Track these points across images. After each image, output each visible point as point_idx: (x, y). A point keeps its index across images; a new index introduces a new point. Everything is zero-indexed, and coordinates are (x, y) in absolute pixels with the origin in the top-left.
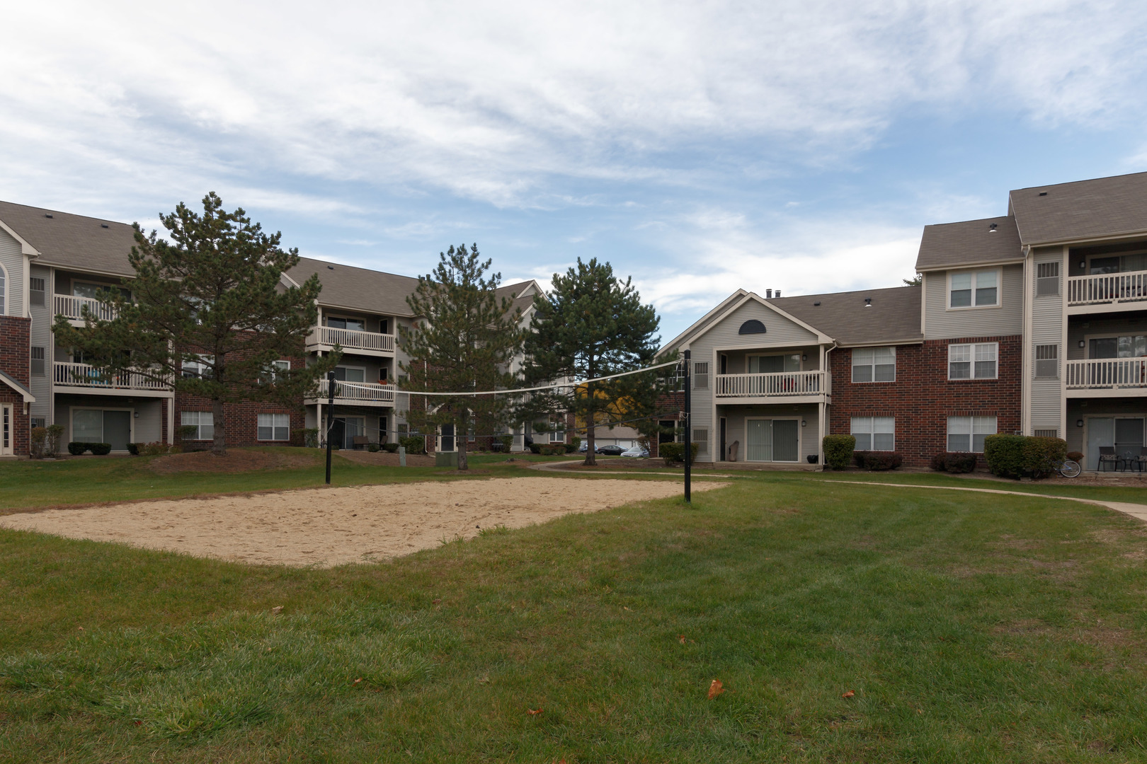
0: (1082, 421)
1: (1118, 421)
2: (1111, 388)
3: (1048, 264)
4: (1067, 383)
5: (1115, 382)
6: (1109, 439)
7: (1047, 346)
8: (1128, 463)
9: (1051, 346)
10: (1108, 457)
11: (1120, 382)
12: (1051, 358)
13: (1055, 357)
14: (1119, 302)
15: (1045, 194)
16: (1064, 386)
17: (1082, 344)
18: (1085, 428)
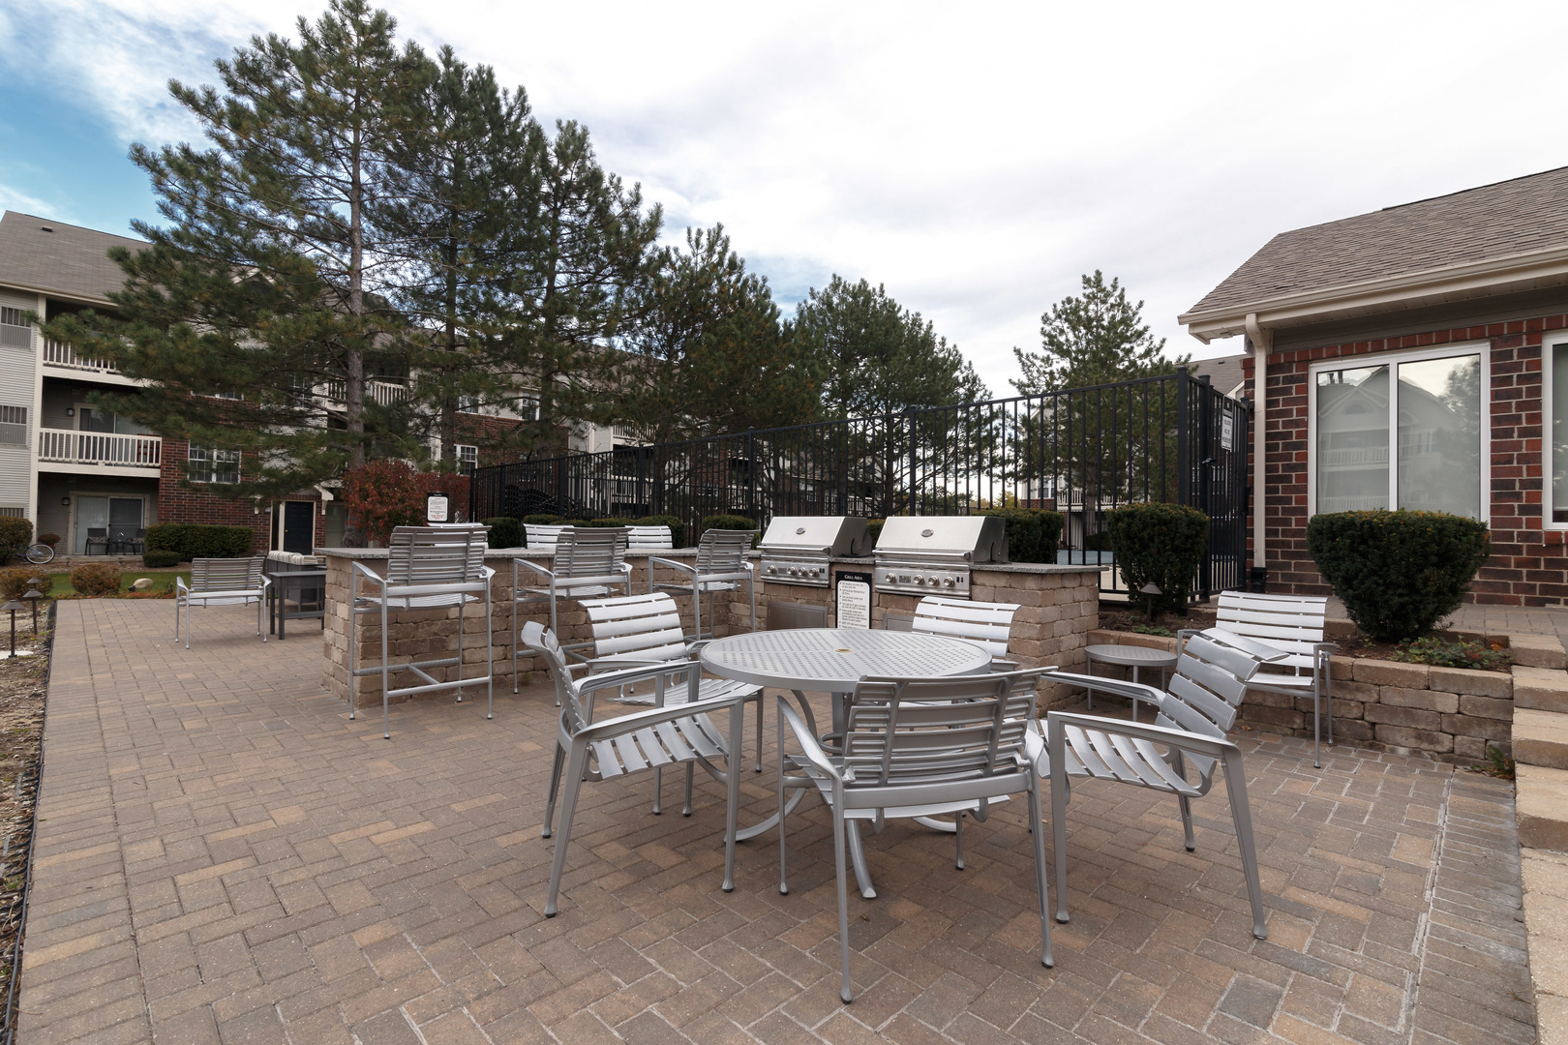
0: (68, 499)
1: (113, 501)
2: (96, 464)
3: (17, 310)
4: (40, 454)
5: (101, 458)
6: (101, 520)
7: (12, 408)
8: (120, 545)
9: (18, 409)
10: (96, 540)
11: (107, 459)
12: (18, 422)
13: (24, 422)
14: (108, 373)
15: (50, 231)
16: (35, 456)
17: (71, 412)
18: (72, 508)
